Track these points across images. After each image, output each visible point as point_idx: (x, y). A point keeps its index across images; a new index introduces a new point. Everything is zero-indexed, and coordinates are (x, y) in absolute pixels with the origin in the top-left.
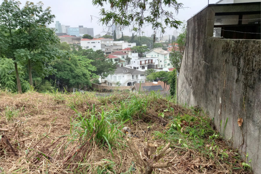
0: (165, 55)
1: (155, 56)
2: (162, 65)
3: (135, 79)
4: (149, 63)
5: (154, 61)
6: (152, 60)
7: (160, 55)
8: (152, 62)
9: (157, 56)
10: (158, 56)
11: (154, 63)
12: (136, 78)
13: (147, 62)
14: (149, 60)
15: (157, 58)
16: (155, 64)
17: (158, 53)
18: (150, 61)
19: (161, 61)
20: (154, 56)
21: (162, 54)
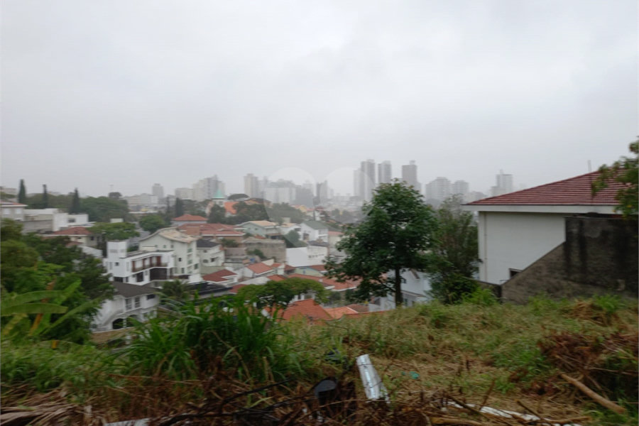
0: (189, 244)
1: (165, 246)
2: (183, 269)
3: (134, 308)
4: (151, 265)
5: (164, 261)
6: (159, 258)
7: (177, 246)
8: (159, 263)
9: (168, 248)
10: (172, 246)
11: (166, 265)
12: (136, 307)
13: (147, 263)
14: (151, 258)
15: (172, 253)
16: (168, 267)
17: (172, 241)
18: (154, 261)
19: (180, 260)
20: (161, 248)
21: (183, 243)
